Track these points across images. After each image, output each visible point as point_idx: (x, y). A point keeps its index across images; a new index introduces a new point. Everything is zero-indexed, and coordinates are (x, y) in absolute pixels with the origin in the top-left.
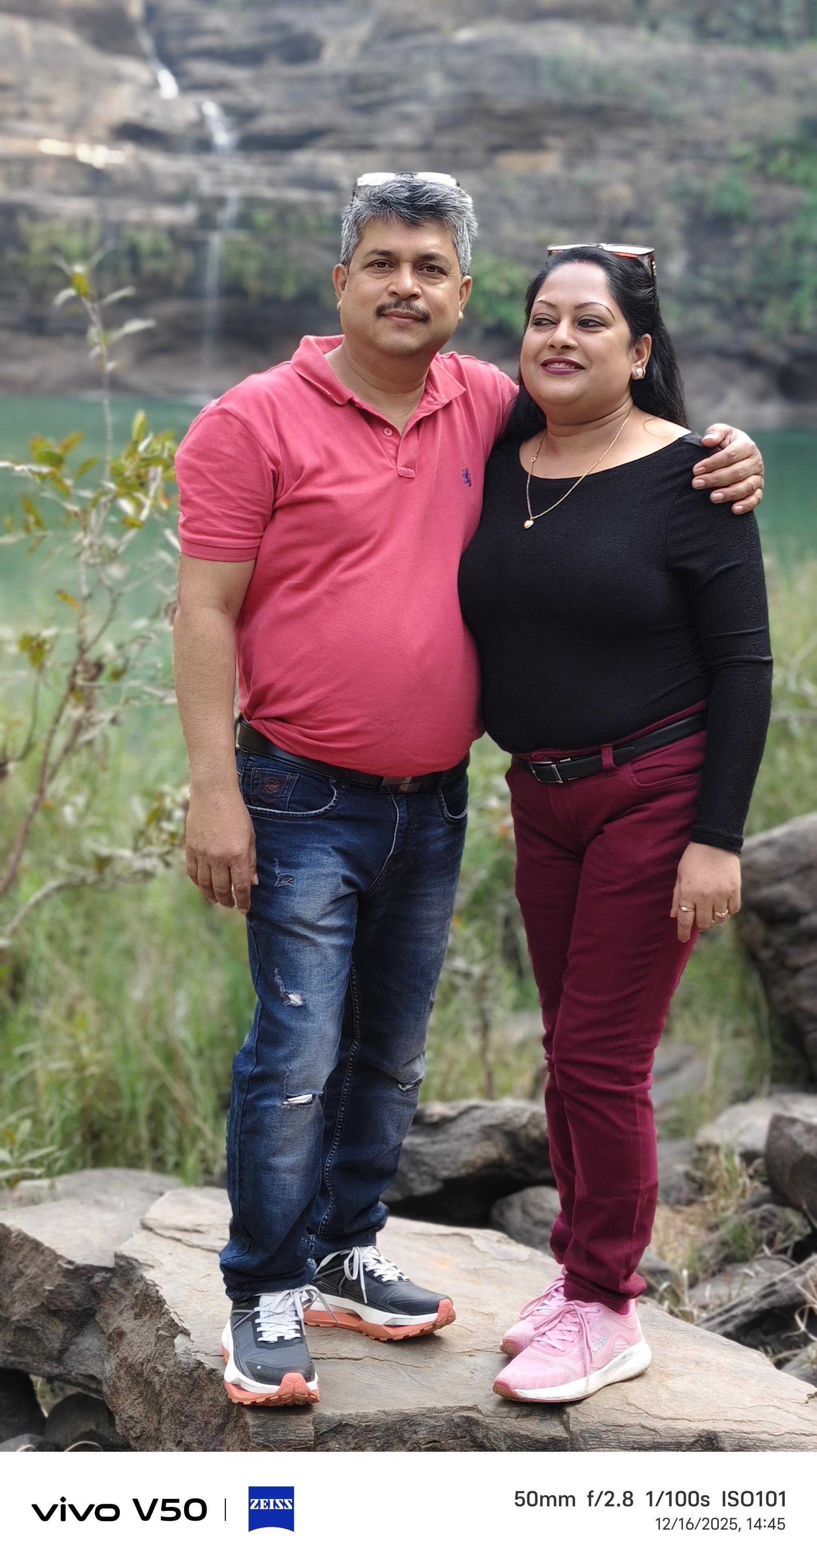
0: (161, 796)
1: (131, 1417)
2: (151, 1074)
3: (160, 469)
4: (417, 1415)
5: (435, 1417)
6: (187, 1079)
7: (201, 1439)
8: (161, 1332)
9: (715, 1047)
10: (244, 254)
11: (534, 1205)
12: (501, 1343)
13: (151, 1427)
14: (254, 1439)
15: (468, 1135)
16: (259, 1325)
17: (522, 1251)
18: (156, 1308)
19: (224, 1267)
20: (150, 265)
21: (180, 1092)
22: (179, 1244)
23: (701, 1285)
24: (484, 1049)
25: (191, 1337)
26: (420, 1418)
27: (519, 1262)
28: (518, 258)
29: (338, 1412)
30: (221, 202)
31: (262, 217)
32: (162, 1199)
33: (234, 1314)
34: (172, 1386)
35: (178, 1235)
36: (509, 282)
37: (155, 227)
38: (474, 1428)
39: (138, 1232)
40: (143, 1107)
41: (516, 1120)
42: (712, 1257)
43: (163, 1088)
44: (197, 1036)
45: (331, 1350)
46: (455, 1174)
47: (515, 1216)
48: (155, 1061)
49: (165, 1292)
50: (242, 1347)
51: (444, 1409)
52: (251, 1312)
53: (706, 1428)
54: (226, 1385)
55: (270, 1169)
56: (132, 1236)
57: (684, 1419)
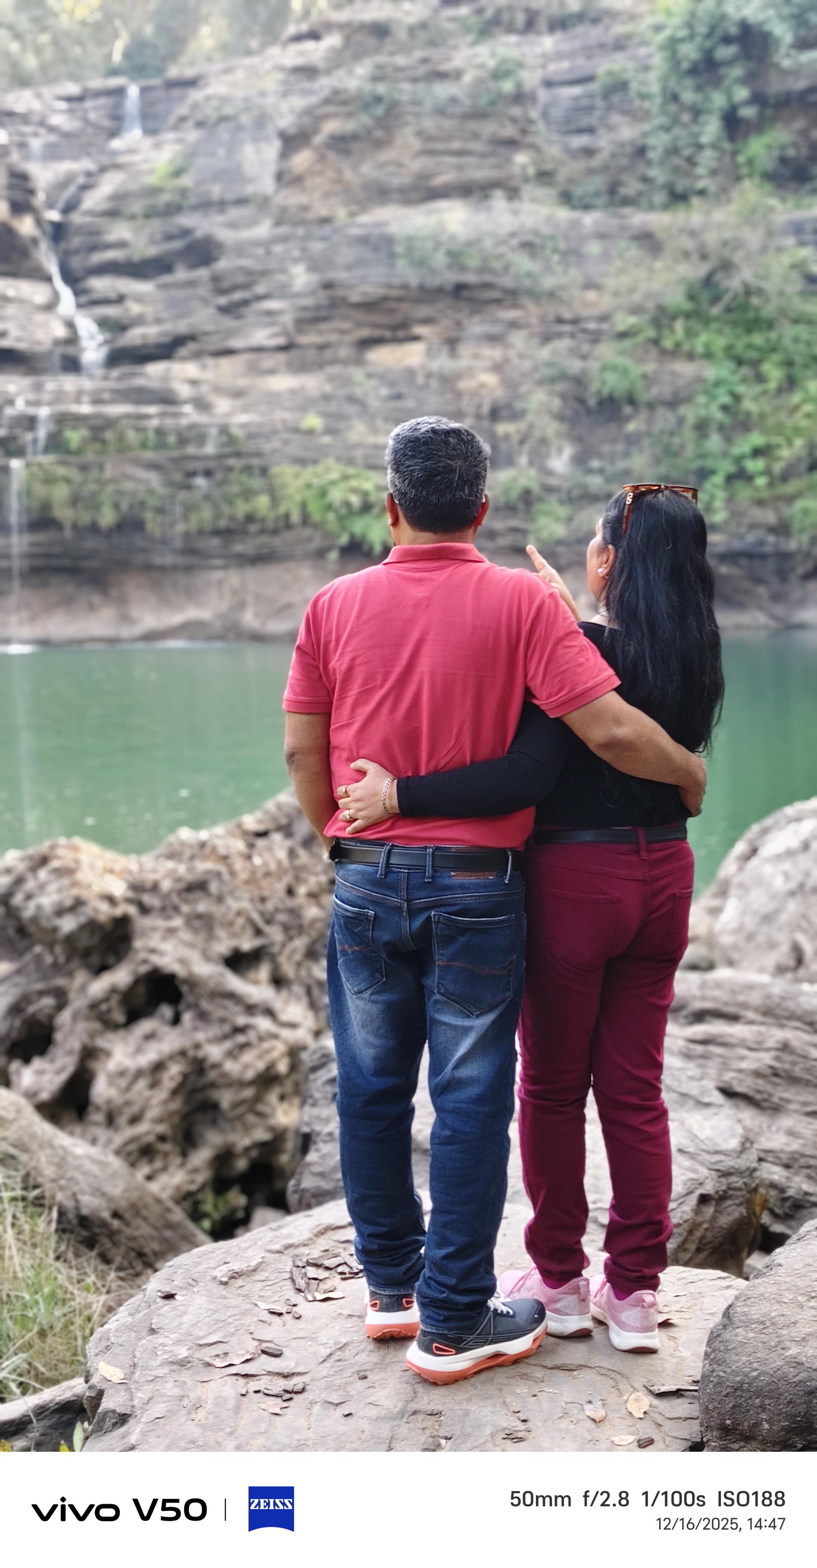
10: (50, 479)
30: (31, 423)
31: (75, 436)
52: (491, 1314)
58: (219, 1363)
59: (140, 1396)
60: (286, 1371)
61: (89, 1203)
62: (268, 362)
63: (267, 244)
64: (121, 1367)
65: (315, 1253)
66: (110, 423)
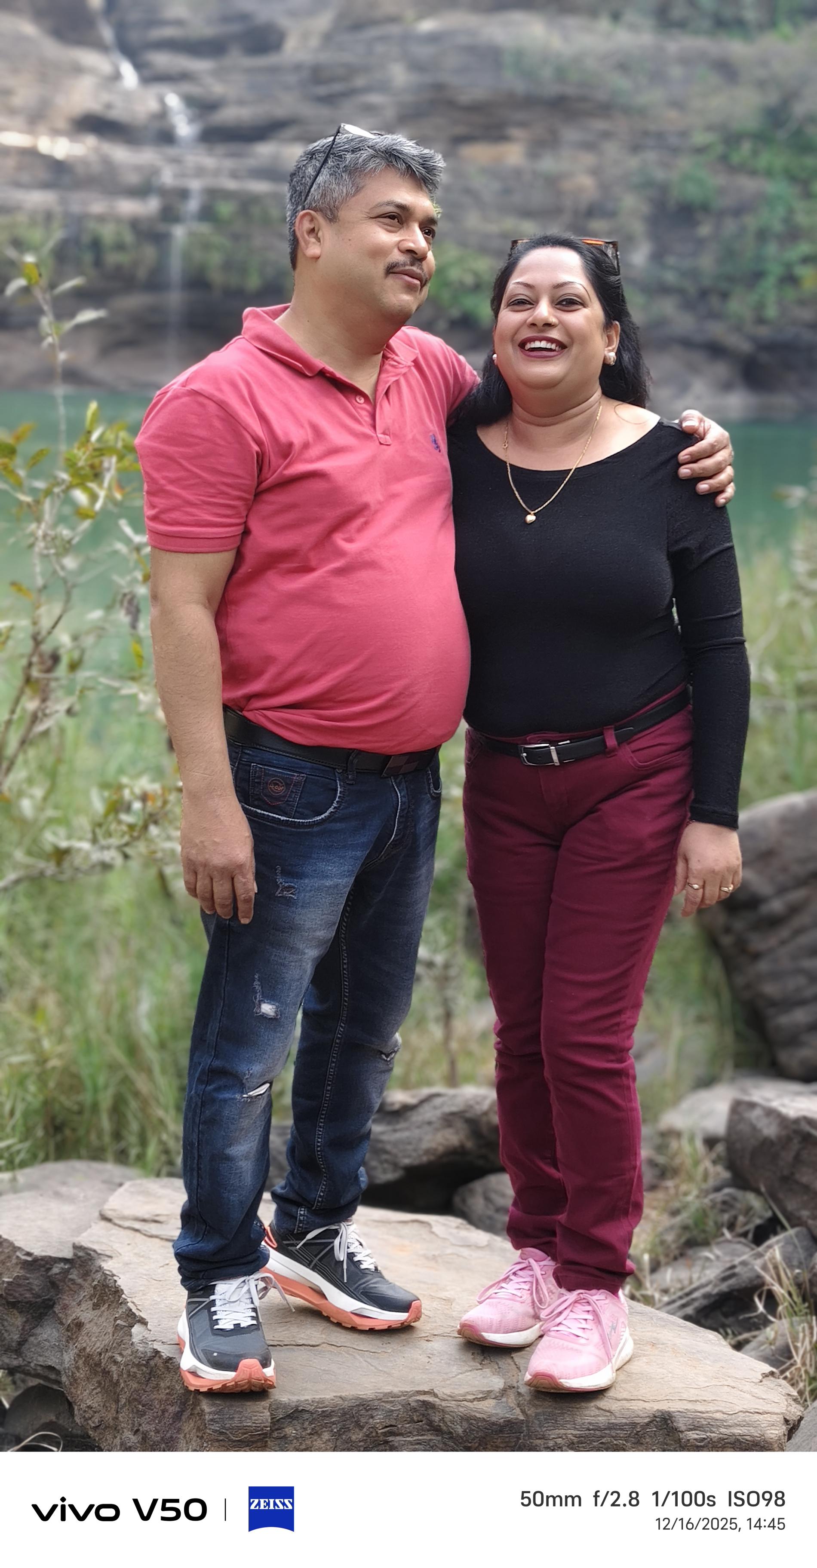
0: (120, 787)
1: (90, 1407)
2: (113, 1067)
3: (114, 459)
4: (373, 1400)
5: (391, 1402)
6: (149, 1071)
7: (157, 1427)
8: (118, 1322)
9: (677, 1033)
10: (207, 246)
11: (496, 1192)
12: (459, 1327)
13: (109, 1416)
14: (210, 1427)
15: (429, 1123)
16: (215, 1313)
17: (481, 1237)
18: (114, 1297)
19: (179, 1256)
20: (112, 259)
21: (142, 1084)
22: (138, 1234)
23: (662, 1269)
24: (447, 1037)
25: (149, 1327)
26: (376, 1403)
27: (479, 1248)
28: (483, 250)
29: (294, 1398)
30: (184, 194)
31: (225, 209)
32: (121, 1190)
33: (189, 1303)
34: (129, 1375)
35: (137, 1225)
36: (476, 274)
37: (118, 220)
38: (430, 1412)
39: (96, 1223)
40: (106, 1100)
41: (477, 1107)
42: (674, 1241)
43: (126, 1080)
44: (158, 1029)
45: (288, 1337)
46: (416, 1162)
47: (477, 1203)
48: (118, 1054)
49: (122, 1282)
50: (197, 1336)
51: (400, 1394)
52: (207, 1300)
53: (661, 1408)
54: (182, 1372)
55: (228, 1159)
56: (90, 1227)
57: (639, 1400)
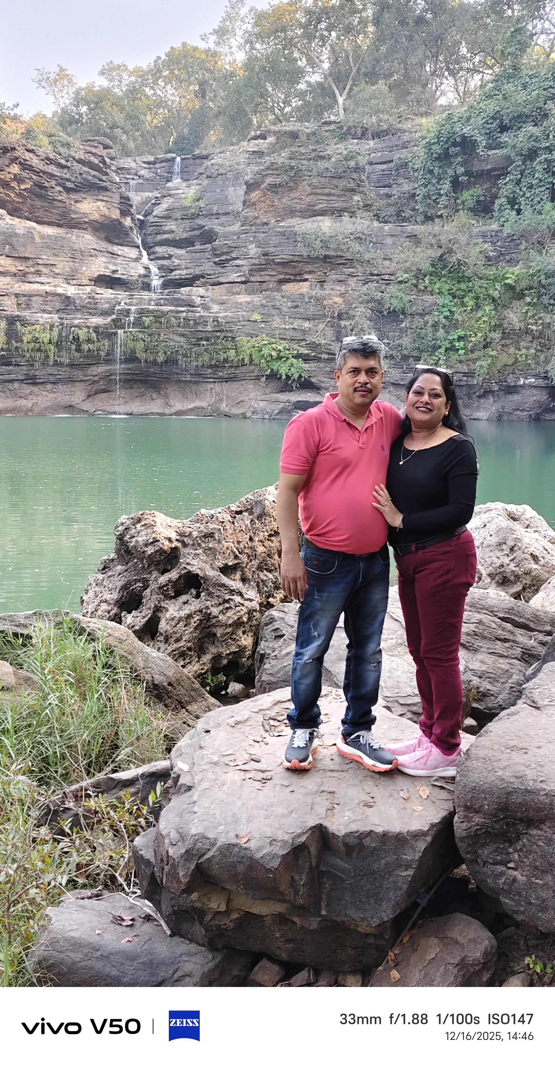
20: (86, 347)
30: (128, 313)
31: (147, 320)
37: (89, 327)
58: (232, 764)
59: (197, 778)
60: (263, 769)
61: (159, 679)
62: (237, 288)
63: (238, 234)
64: (188, 764)
65: (273, 713)
66: (164, 314)
